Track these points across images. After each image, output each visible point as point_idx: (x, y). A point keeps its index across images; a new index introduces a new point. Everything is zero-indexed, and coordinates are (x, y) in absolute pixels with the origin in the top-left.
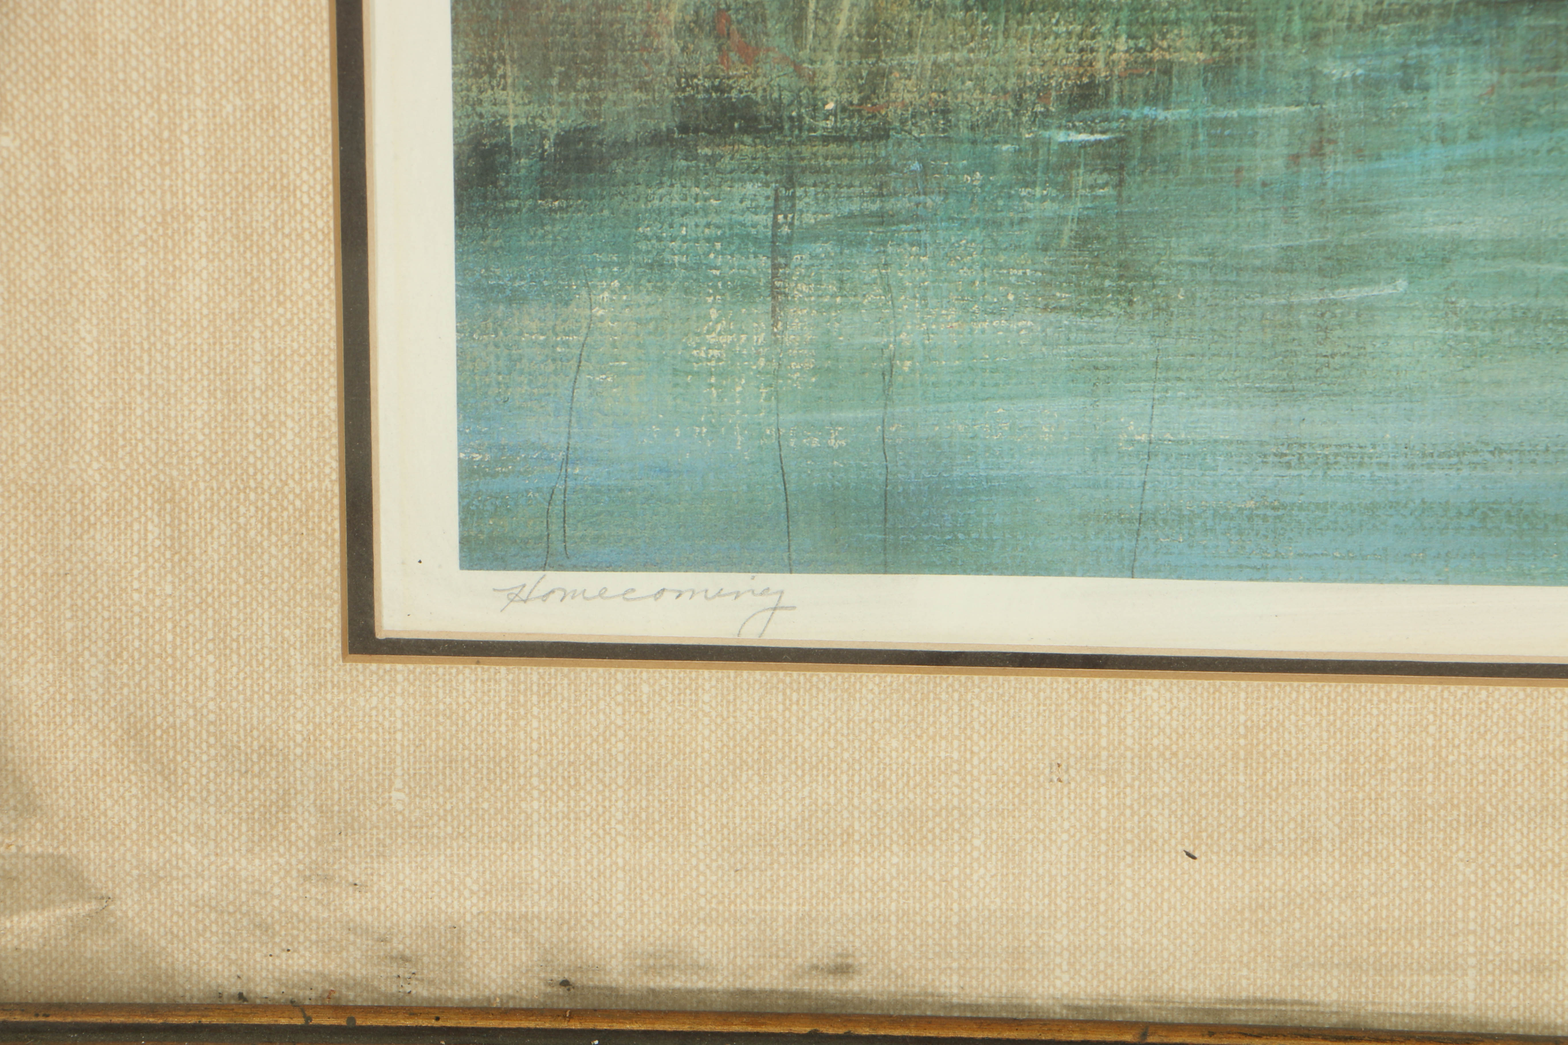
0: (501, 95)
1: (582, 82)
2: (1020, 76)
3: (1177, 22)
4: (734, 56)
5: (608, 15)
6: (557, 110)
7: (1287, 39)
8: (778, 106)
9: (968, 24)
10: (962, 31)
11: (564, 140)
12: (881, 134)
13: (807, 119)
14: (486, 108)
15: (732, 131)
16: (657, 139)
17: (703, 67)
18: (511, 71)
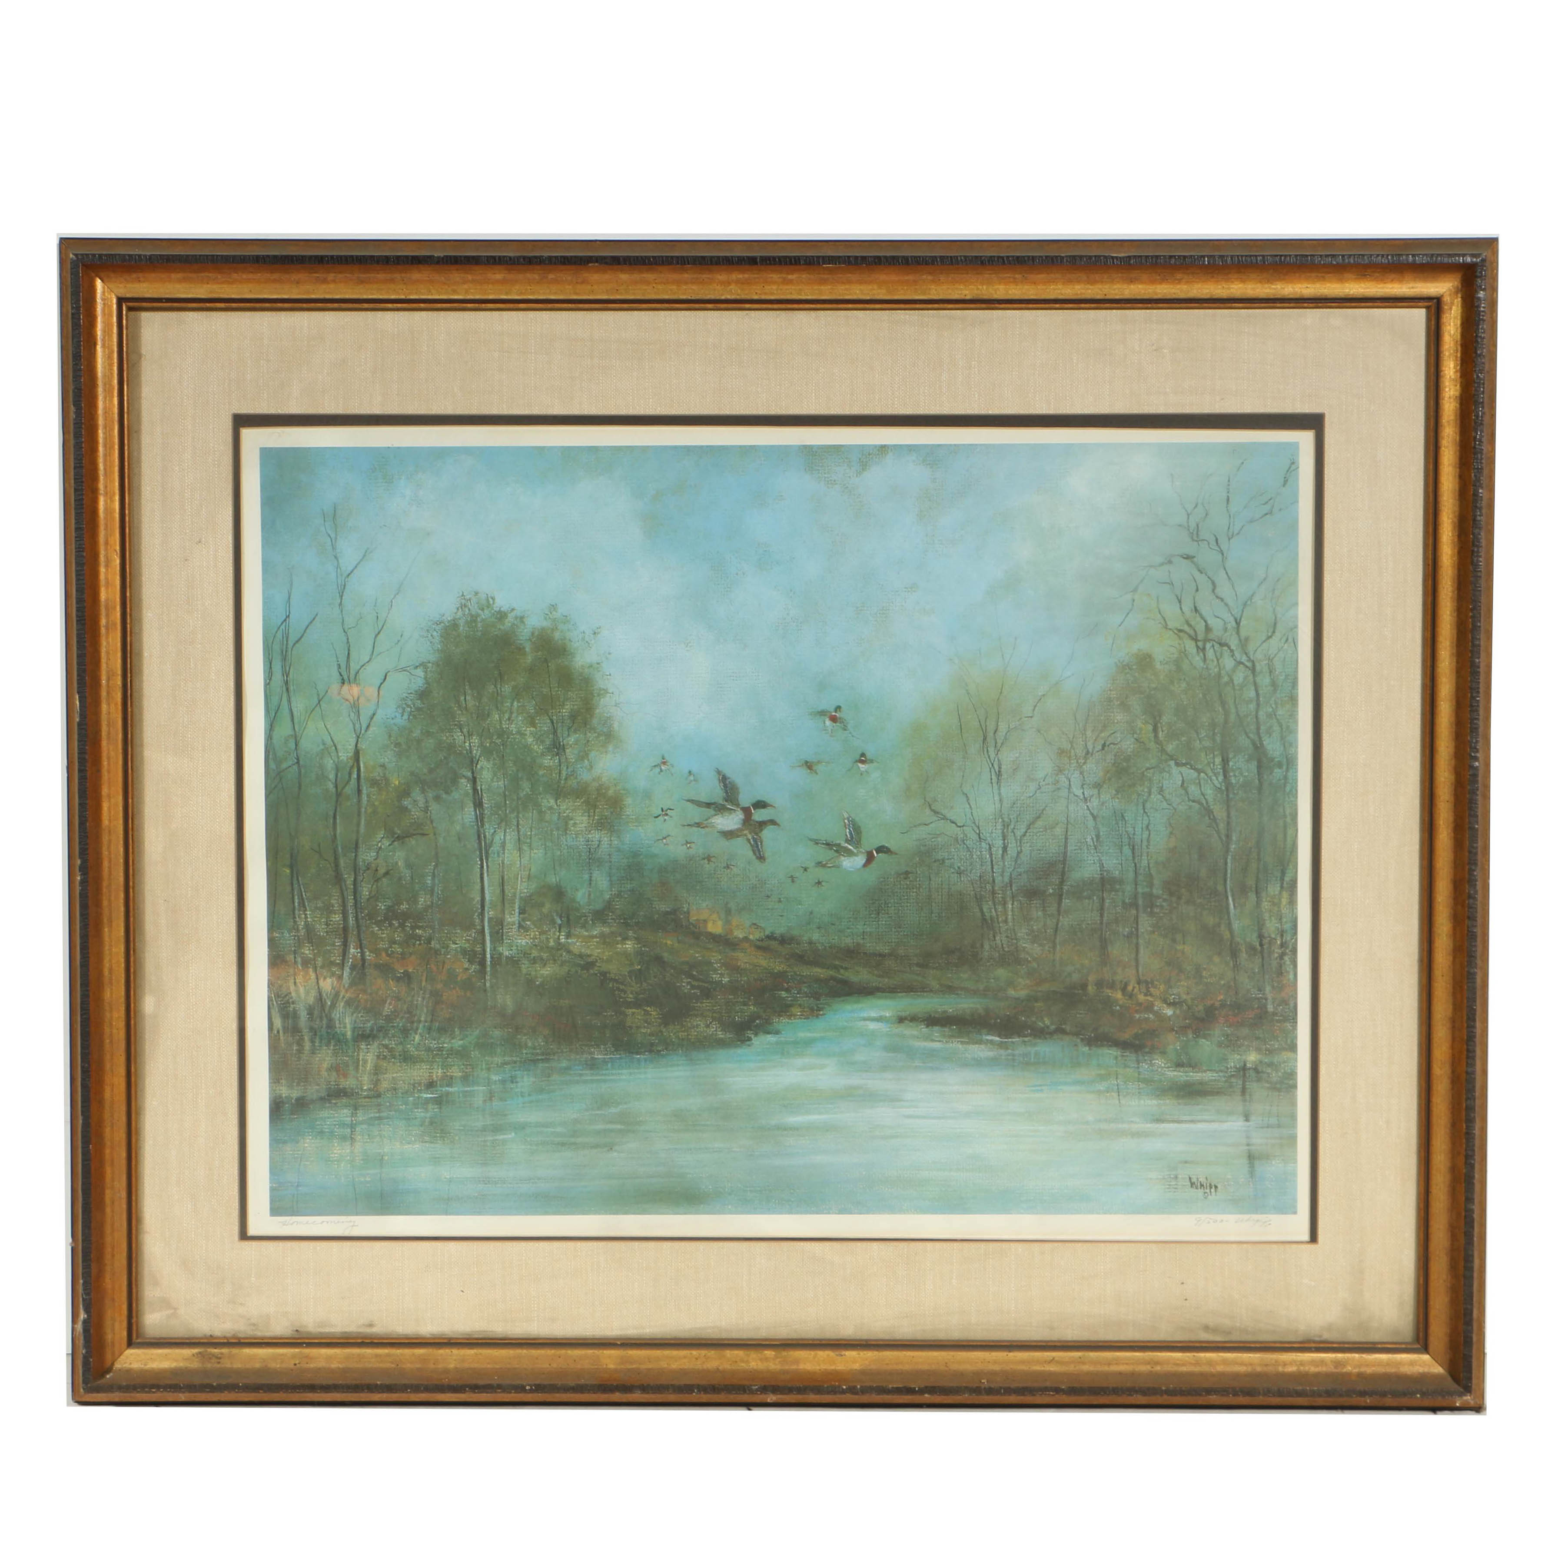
0: (281, 1088)
1: (302, 1084)
2: (414, 1080)
3: (454, 1065)
4: (341, 1076)
5: (308, 1066)
6: (296, 1092)
7: (482, 1069)
8: (352, 1089)
9: (401, 1067)
10: (400, 1069)
11: (297, 1099)
12: (379, 1096)
13: (360, 1093)
14: (278, 1092)
15: (340, 1096)
16: (322, 1099)
17: (333, 1079)
18: (283, 1082)
